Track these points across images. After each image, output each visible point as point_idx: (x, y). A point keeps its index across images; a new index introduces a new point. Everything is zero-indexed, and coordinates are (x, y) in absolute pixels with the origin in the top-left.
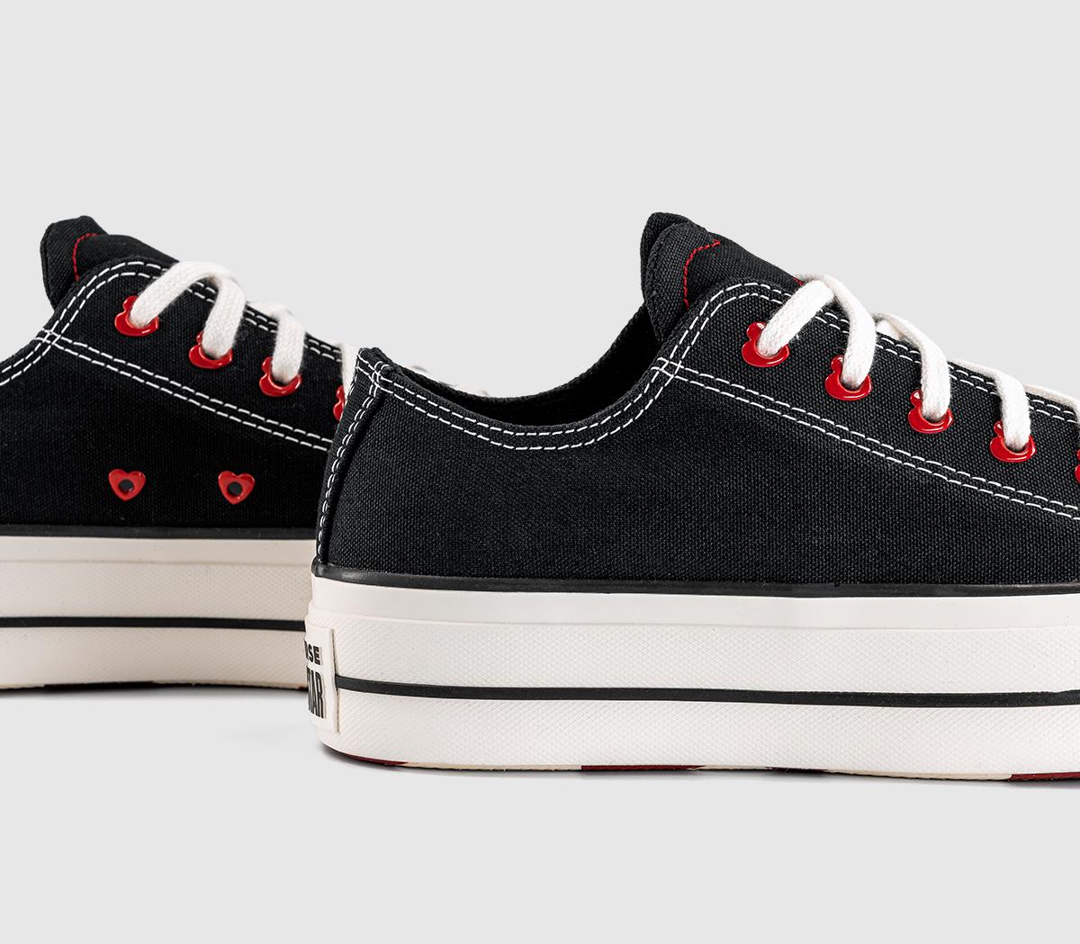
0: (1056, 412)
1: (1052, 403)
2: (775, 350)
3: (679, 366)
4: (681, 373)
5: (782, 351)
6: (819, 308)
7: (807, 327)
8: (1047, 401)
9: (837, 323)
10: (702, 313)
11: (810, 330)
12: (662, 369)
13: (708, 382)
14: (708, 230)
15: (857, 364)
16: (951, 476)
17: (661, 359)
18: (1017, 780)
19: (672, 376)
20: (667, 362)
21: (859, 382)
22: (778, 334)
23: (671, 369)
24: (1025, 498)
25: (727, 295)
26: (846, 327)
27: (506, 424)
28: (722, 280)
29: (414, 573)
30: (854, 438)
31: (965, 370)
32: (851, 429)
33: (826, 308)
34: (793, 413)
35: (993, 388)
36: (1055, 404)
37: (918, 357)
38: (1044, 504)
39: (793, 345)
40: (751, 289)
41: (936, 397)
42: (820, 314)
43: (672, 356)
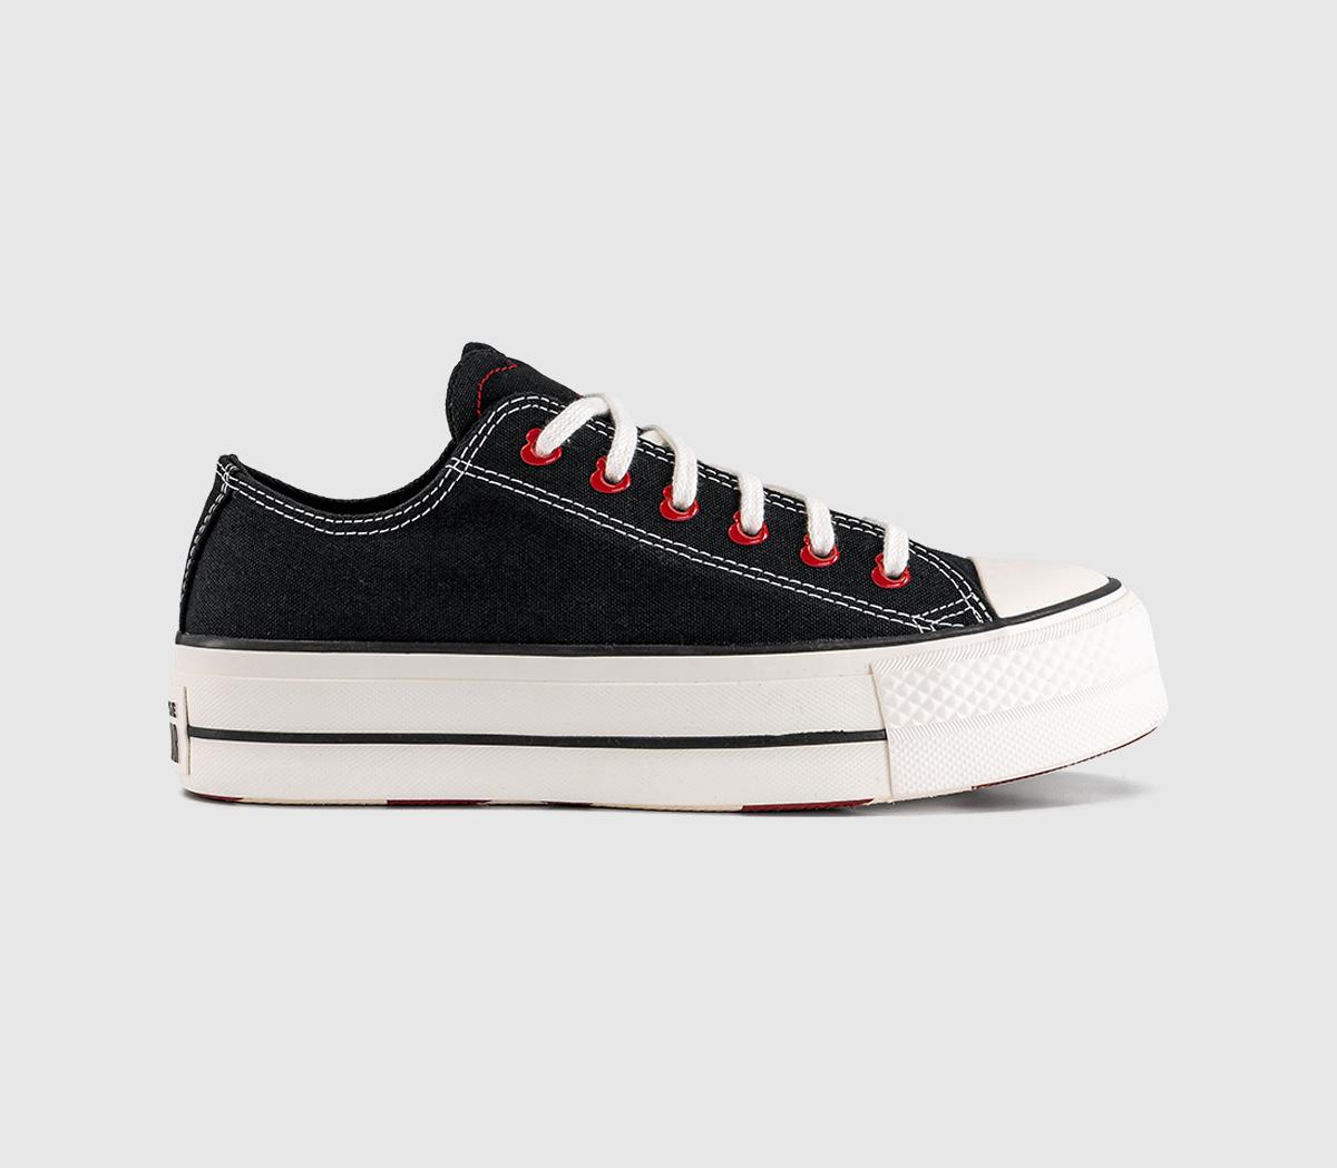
0: (791, 505)
1: (786, 497)
2: (549, 451)
3: (468, 464)
4: (470, 470)
5: (555, 452)
6: (588, 417)
7: (577, 432)
8: (782, 496)
9: (604, 429)
10: (489, 421)
11: (581, 436)
12: (454, 467)
13: (491, 477)
14: (507, 356)
15: (618, 462)
16: (694, 555)
17: (454, 458)
18: (748, 811)
19: (462, 473)
20: (459, 461)
21: (620, 478)
22: (552, 437)
23: (461, 467)
24: (756, 574)
25: (512, 406)
26: (612, 433)
27: (328, 514)
28: (508, 393)
29: (250, 638)
30: (613, 524)
31: (713, 469)
32: (610, 516)
33: (596, 418)
34: (561, 503)
35: (736, 484)
36: (789, 498)
37: (673, 458)
38: (772, 579)
39: (564, 448)
40: (533, 402)
41: (685, 490)
42: (589, 422)
43: (462, 456)
